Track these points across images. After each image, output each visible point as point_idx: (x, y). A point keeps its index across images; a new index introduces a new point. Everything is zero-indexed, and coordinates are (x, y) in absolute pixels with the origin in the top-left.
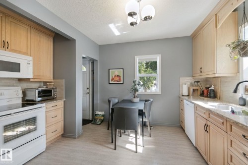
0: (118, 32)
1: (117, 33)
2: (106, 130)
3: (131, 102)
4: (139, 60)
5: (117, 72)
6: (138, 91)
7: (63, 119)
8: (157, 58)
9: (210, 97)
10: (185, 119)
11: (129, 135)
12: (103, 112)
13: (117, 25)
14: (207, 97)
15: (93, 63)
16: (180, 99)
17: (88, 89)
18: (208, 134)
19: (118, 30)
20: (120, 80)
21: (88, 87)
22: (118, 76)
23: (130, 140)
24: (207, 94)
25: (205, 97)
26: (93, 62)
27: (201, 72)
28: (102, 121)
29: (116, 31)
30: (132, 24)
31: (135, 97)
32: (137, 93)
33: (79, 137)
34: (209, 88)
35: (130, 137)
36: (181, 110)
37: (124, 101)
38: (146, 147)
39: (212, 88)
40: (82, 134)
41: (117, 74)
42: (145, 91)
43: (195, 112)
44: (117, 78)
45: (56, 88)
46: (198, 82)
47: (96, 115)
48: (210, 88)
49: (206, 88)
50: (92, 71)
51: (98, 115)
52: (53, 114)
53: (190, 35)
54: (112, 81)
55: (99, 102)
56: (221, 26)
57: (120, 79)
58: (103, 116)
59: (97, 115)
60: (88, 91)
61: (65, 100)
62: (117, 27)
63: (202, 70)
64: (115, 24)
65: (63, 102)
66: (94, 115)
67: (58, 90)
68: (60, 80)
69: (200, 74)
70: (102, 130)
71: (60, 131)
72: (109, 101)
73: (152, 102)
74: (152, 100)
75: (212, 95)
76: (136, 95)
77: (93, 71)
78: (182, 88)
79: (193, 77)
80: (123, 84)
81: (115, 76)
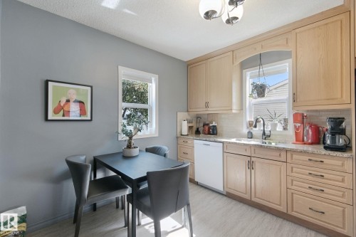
5: (73, 92)
12: (22, 208)
14: (208, 134)
18: (253, 171)
22: (76, 102)
25: (206, 134)
27: (207, 107)
36: (181, 155)
41: (75, 97)
48: (210, 125)
53: (186, 60)
54: (56, 112)
58: (24, 218)
63: (209, 105)
69: (204, 109)
76: (133, 141)
78: (180, 126)
79: (188, 111)
80: (91, 120)
81: (68, 101)
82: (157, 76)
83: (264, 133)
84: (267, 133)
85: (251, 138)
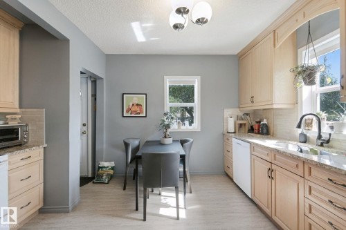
0: (142, 36)
1: (141, 38)
2: (121, 191)
3: (160, 144)
4: (169, 82)
5: (136, 99)
6: (169, 127)
7: (42, 181)
8: (194, 82)
9: (262, 134)
10: (234, 164)
11: (160, 194)
12: (113, 163)
13: (143, 25)
14: (259, 133)
15: (94, 83)
16: (225, 137)
17: (84, 125)
18: (273, 181)
19: (144, 34)
20: (141, 112)
21: (85, 122)
22: (137, 105)
23: (163, 201)
24: (259, 129)
25: (256, 133)
26: (94, 80)
27: (253, 102)
28: (111, 177)
29: (139, 34)
30: (176, 27)
31: (165, 137)
32: (169, 130)
33: (75, 209)
34: (260, 122)
35: (162, 198)
36: (226, 152)
37: (148, 143)
38: (189, 208)
39: (265, 122)
40: (80, 202)
41: (136, 102)
42: (179, 128)
43: (251, 154)
44: (137, 109)
45: (27, 125)
46: (247, 114)
47: (99, 168)
48: (262, 123)
49: (257, 122)
50: (92, 96)
51: (104, 167)
52: (23, 173)
53: (236, 53)
54: (127, 112)
55: (105, 146)
56: (280, 46)
57: (141, 110)
58: (113, 168)
59: (102, 168)
60: (85, 129)
61: (45, 145)
62: (144, 29)
63: (254, 100)
64: (141, 23)
65: (42, 150)
66: (96, 168)
67: (30, 128)
68: (35, 110)
69: (251, 105)
70: (113, 191)
71: (37, 203)
72: (127, 145)
73: (192, 142)
74: (191, 140)
75: (265, 131)
76: (168, 133)
77: (94, 96)
78: (227, 123)
79: (239, 108)
80: (146, 117)
81: (133, 105)
82: (199, 77)
83: (320, 137)
84: (325, 136)
85: (305, 142)
